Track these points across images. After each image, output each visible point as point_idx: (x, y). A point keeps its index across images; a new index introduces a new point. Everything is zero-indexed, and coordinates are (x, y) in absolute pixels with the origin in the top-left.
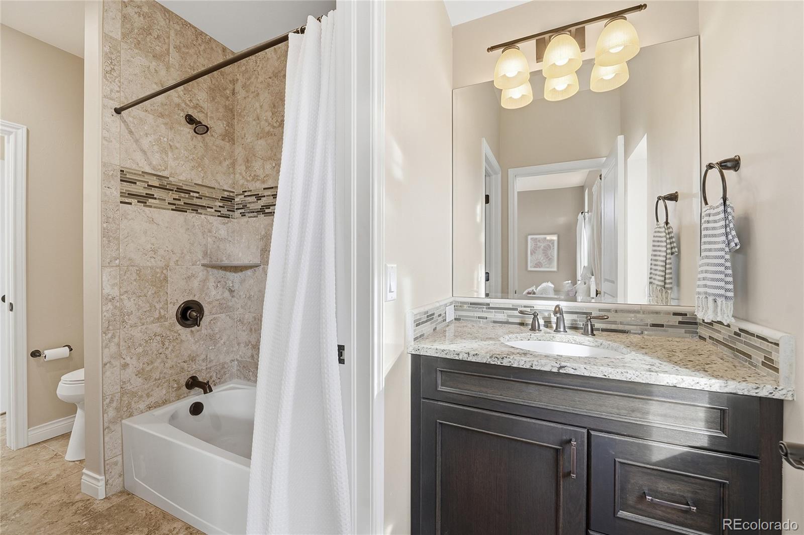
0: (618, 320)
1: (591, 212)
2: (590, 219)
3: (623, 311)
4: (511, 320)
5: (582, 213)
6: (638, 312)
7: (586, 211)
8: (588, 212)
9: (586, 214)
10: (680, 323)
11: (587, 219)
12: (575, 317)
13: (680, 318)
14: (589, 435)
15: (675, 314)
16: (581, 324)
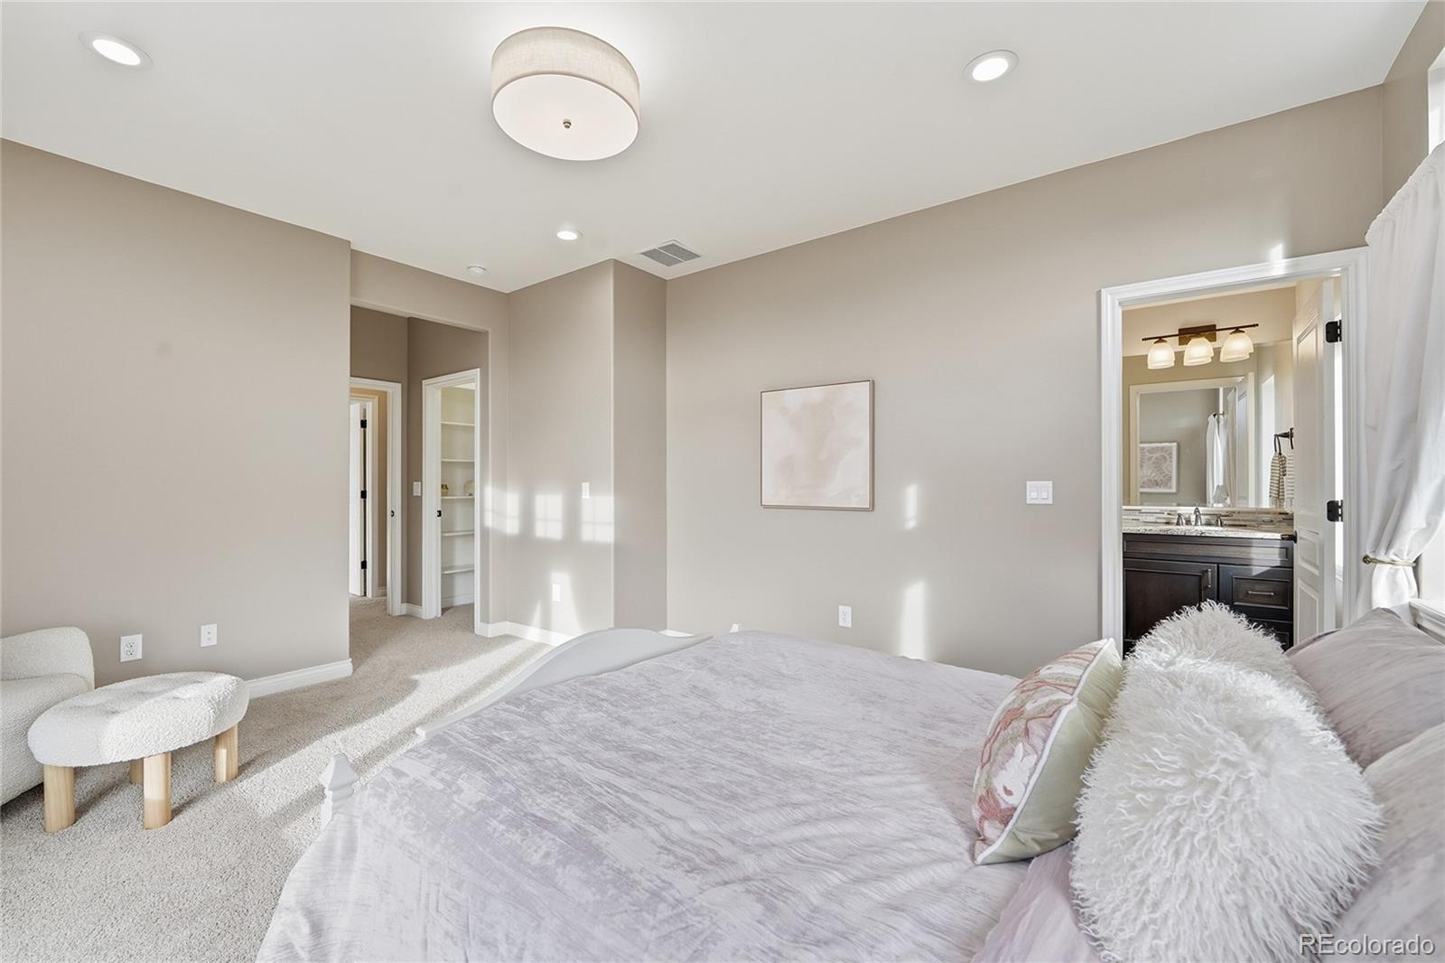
0: (1241, 518)
1: (1227, 413)
2: (1226, 422)
3: (1244, 512)
4: (1159, 521)
5: (1215, 415)
6: (1254, 513)
7: (1221, 412)
8: (1223, 414)
9: (1221, 416)
10: (1284, 519)
11: (1222, 423)
12: (1208, 517)
13: (1284, 516)
14: (1218, 567)
15: (1280, 514)
16: (1213, 522)
